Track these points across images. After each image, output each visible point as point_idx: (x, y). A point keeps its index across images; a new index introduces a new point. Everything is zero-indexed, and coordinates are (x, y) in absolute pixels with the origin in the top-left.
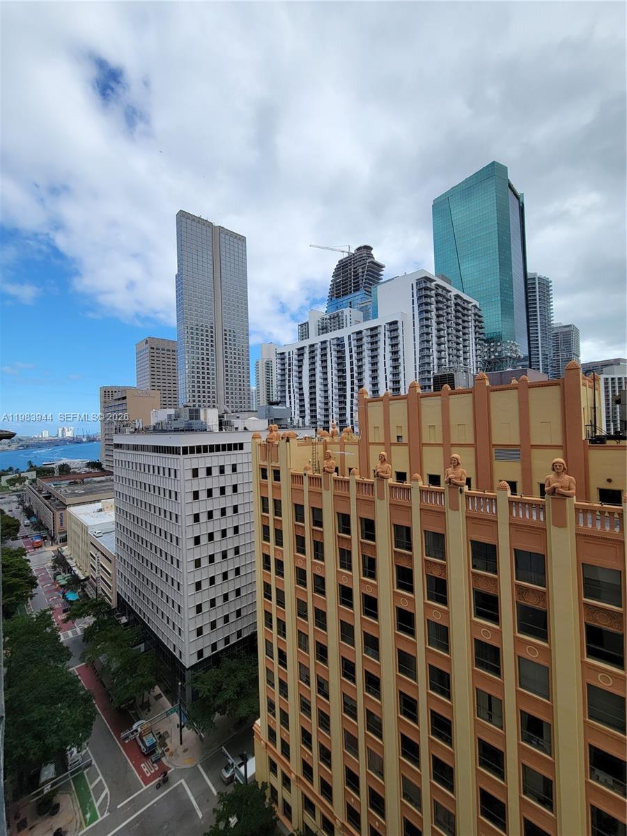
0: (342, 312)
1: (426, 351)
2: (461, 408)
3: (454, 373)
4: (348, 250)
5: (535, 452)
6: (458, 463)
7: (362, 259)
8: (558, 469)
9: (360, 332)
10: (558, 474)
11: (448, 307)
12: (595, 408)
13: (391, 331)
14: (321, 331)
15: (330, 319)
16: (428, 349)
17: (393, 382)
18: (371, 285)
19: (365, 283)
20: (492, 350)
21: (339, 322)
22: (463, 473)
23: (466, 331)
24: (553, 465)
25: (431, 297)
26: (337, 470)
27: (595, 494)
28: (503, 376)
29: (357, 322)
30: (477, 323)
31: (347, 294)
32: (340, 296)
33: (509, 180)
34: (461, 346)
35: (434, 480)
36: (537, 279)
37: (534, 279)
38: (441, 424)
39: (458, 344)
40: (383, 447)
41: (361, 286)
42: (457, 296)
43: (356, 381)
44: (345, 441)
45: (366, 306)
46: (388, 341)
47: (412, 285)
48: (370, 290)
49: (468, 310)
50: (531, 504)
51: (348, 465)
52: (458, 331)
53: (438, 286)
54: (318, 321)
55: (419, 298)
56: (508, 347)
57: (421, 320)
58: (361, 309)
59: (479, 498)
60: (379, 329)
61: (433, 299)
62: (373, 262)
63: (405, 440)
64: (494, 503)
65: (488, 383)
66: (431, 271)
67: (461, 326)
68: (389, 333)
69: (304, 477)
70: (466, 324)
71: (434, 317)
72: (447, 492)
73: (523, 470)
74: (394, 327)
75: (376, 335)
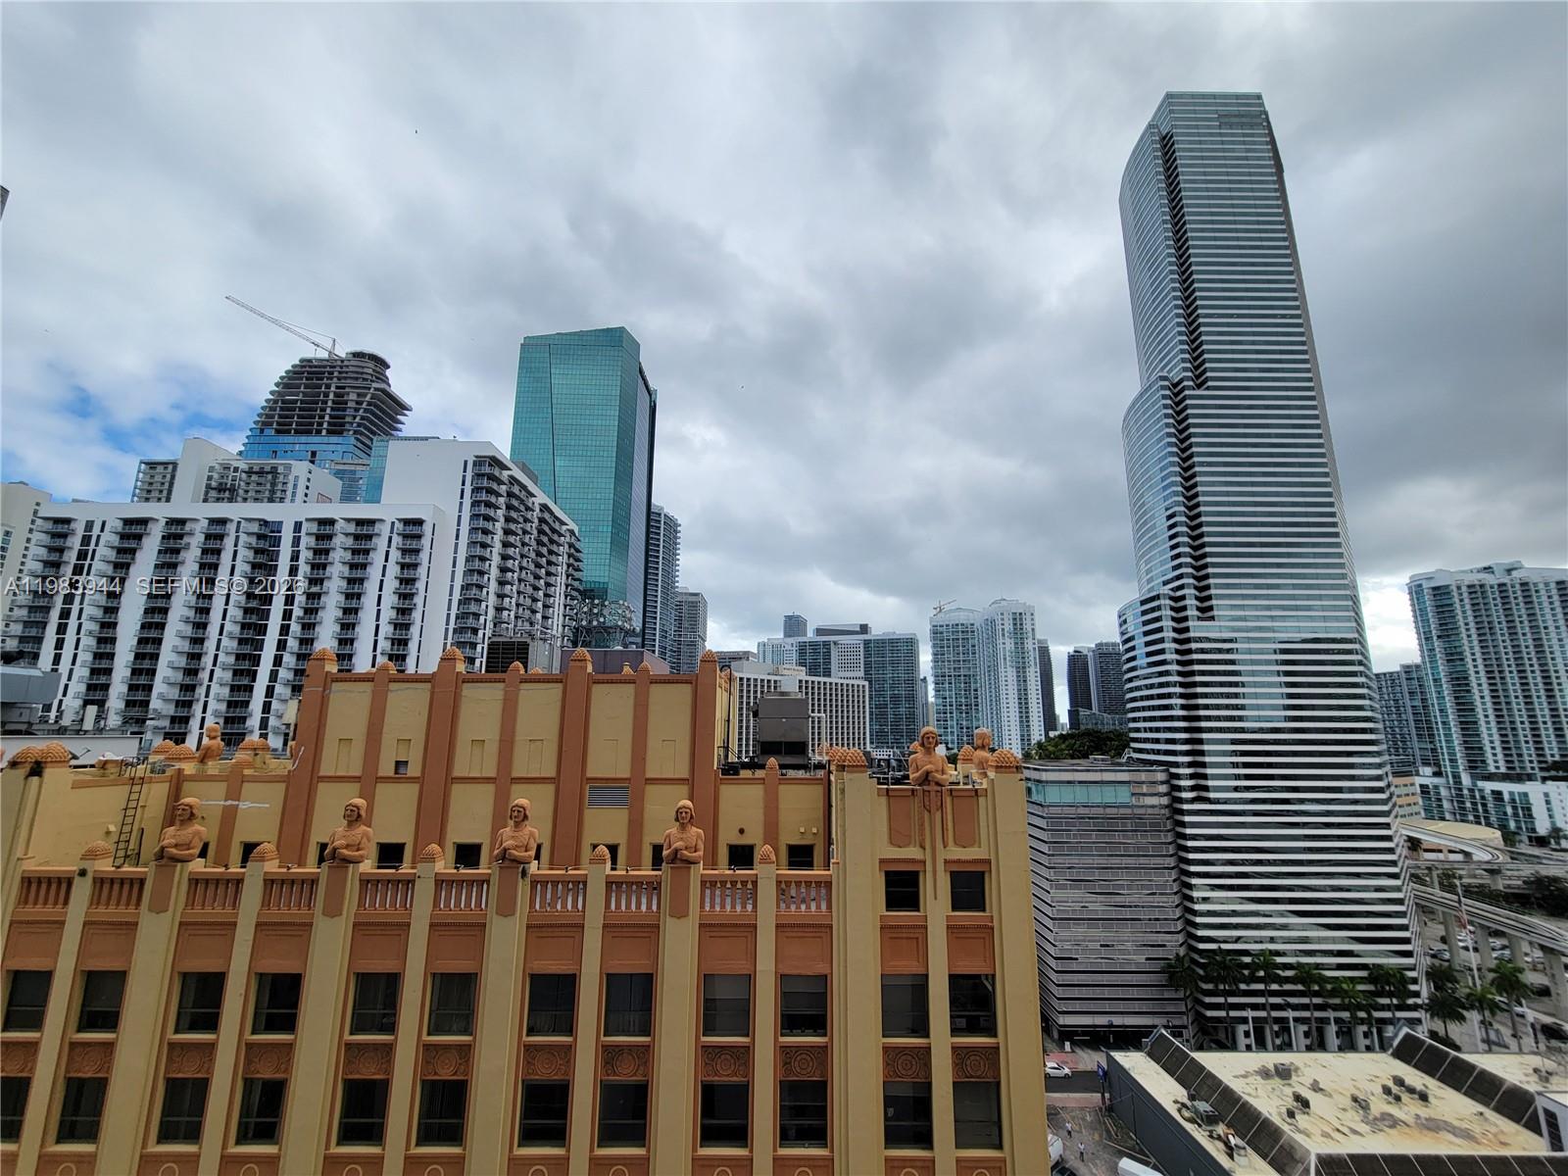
0: (288, 467)
1: (474, 590)
2: (540, 709)
3: (529, 640)
4: (329, 347)
5: (651, 789)
6: (526, 817)
7: (359, 375)
8: (683, 818)
9: (331, 522)
10: (683, 827)
11: (526, 520)
12: (728, 721)
13: (405, 537)
14: (213, 494)
15: (250, 472)
16: (480, 587)
17: (393, 640)
18: (374, 433)
19: (359, 425)
20: (596, 611)
21: (273, 484)
22: (532, 835)
23: (552, 569)
24: (677, 812)
25: (498, 495)
26: (203, 854)
27: (723, 854)
28: (609, 657)
29: (323, 498)
30: (572, 561)
31: (308, 432)
32: (288, 432)
33: (640, 363)
34: (541, 593)
35: (467, 854)
36: (663, 516)
37: (660, 515)
38: (498, 738)
39: (536, 588)
40: (357, 786)
41: (347, 427)
42: (544, 508)
43: (295, 628)
44: (247, 772)
45: (353, 472)
46: (395, 555)
47: (466, 462)
48: (368, 442)
49: (560, 535)
50: (639, 883)
51: (242, 834)
52: (538, 566)
53: (513, 480)
54: (211, 469)
55: (476, 490)
56: (620, 611)
57: (473, 530)
58: (339, 474)
59: (555, 883)
60: (377, 525)
61: (502, 500)
62: (384, 391)
63: (413, 770)
64: (581, 891)
65: (590, 669)
66: (504, 449)
67: (544, 559)
68: (400, 539)
69: (77, 880)
70: (553, 558)
71: (500, 532)
72: (495, 881)
73: (630, 822)
74: (412, 530)
75: (369, 537)
